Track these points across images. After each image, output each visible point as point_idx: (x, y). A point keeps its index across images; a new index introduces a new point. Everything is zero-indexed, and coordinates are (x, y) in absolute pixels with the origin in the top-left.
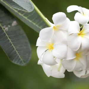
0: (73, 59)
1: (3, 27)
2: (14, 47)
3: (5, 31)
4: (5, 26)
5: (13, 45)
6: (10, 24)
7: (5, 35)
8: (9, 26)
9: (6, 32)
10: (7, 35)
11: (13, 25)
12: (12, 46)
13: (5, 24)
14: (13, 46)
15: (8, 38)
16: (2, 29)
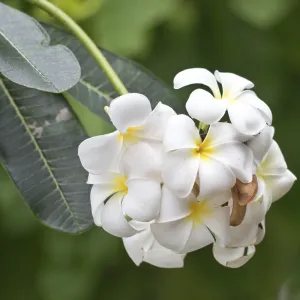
0: (183, 219)
1: (28, 127)
2: (55, 180)
3: (33, 138)
4: (35, 123)
5: (52, 175)
6: (51, 117)
7: (34, 147)
8: (47, 123)
9: (37, 140)
10: (37, 147)
11: (58, 119)
12: (48, 178)
13: (36, 119)
14: (52, 180)
15: (42, 156)
16: (25, 130)
